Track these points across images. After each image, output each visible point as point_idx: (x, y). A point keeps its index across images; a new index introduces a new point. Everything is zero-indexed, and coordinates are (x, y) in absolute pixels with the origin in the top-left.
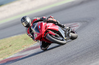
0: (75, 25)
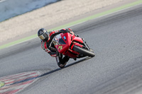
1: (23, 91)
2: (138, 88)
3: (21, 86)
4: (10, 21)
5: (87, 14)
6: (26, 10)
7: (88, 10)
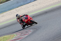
1: (25, 38)
3: (24, 36)
6: (26, 3)
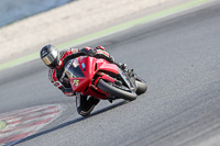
0: (52, 110)
2: (213, 130)
3: (32, 128)
4: (16, 27)
5: (134, 15)
7: (136, 9)
